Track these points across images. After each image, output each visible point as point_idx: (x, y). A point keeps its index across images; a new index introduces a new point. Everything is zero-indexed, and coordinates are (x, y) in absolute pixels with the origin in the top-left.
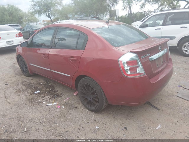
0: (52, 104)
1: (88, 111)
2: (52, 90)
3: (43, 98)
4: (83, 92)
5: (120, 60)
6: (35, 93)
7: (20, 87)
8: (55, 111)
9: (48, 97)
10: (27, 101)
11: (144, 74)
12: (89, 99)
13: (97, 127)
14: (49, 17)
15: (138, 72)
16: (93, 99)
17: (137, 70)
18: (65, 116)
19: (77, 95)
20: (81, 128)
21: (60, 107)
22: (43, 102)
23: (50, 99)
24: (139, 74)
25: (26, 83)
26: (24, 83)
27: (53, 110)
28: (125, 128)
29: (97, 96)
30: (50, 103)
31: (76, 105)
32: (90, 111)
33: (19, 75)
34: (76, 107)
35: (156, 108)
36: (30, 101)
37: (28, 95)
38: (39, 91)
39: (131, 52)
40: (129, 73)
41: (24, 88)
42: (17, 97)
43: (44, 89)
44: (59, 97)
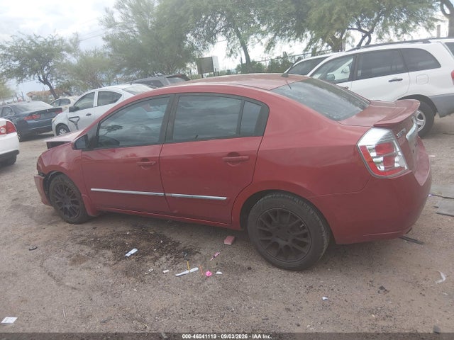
0: (187, 272)
1: (283, 272)
2: (164, 243)
3: (157, 263)
4: (266, 229)
5: (360, 144)
6: (128, 255)
7: (74, 249)
8: (206, 284)
9: (168, 259)
10: (120, 275)
11: (406, 168)
12: (282, 243)
13: (324, 298)
14: (46, 82)
15: (397, 165)
16: (294, 241)
17: (394, 162)
18: (237, 291)
19: (233, 243)
20: (290, 306)
21: (211, 274)
22: (163, 270)
23: (175, 262)
24: (400, 168)
25: (84, 238)
26: (78, 240)
27: (200, 283)
28: (382, 288)
29: (306, 231)
30: (181, 270)
31: (245, 264)
32: (286, 272)
33: (49, 224)
34: (250, 268)
35: (415, 241)
36: (127, 274)
37: (112, 263)
38: (134, 251)
39: (376, 126)
40: (382, 168)
41: (87, 250)
42: (86, 273)
43: (144, 244)
44: (194, 254)
